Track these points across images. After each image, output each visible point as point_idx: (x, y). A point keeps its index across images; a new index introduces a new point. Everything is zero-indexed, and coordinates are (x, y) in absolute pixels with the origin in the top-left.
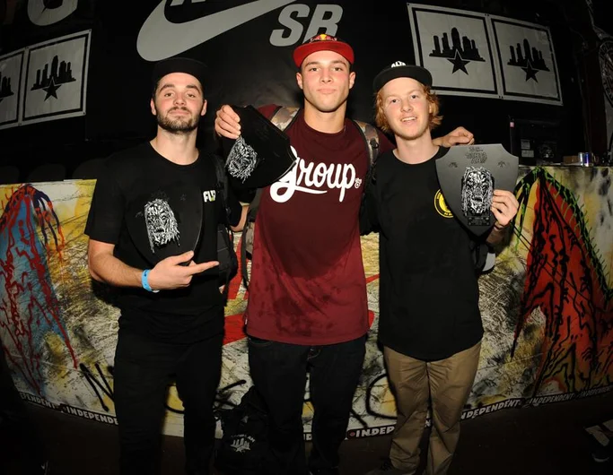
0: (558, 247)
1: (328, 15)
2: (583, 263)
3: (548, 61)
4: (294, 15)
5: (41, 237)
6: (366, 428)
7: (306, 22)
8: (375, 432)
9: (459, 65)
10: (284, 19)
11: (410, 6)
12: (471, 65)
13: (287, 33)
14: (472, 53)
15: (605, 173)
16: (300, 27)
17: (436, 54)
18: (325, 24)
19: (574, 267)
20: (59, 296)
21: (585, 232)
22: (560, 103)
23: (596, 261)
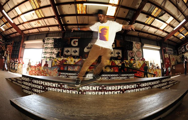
14: (112, 53)
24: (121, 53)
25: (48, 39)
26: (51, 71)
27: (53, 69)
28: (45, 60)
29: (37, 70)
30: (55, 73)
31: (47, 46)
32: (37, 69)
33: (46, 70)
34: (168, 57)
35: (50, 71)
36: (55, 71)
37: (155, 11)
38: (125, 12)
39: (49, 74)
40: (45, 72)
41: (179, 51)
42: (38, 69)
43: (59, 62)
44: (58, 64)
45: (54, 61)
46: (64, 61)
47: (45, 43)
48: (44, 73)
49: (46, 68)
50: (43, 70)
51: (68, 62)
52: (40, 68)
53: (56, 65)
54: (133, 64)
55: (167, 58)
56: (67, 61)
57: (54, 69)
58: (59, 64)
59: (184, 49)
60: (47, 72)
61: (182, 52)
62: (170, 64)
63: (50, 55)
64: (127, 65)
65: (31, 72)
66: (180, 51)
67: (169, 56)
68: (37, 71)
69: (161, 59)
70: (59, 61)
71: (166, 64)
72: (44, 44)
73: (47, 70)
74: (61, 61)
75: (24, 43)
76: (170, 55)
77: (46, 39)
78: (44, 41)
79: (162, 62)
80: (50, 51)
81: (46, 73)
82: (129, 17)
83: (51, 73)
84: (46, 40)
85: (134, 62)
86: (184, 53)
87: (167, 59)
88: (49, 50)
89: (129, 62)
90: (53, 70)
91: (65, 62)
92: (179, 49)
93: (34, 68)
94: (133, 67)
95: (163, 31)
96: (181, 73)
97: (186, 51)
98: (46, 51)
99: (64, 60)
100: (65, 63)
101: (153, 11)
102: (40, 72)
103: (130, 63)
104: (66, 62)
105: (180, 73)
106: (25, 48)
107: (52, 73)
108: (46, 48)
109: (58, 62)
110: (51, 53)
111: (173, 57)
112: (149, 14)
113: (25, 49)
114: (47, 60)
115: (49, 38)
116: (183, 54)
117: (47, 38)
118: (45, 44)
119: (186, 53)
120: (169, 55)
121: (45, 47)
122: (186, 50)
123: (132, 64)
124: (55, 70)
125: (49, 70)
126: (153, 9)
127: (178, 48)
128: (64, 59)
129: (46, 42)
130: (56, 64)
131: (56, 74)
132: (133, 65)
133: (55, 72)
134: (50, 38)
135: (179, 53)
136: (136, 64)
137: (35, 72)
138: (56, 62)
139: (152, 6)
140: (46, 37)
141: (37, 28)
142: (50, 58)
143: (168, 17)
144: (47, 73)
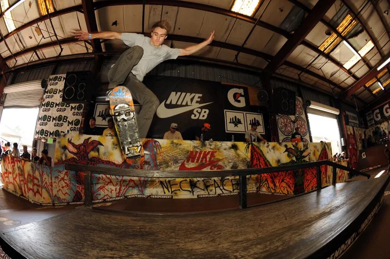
0: (257, 157)
1: (205, 112)
2: (264, 160)
3: (261, 123)
4: (197, 111)
5: (156, 150)
6: (223, 193)
7: (200, 113)
8: (225, 194)
9: (236, 125)
10: (195, 112)
11: (225, 110)
12: (239, 125)
13: (195, 116)
14: (239, 122)
15: (268, 143)
16: (198, 114)
17: (230, 122)
18: (204, 114)
19: (262, 160)
20: (158, 164)
21: (263, 155)
22: (264, 134)
23: (268, 161)
24: (261, 122)
25: (55, 79)
26: (51, 179)
27: (56, 174)
28: (43, 141)
29: (17, 172)
30: (63, 187)
31: (51, 100)
32: (17, 169)
33: (37, 174)
34: (352, 132)
35: (50, 181)
36: (63, 179)
37: (345, 23)
38: (282, 11)
39: (47, 190)
40: (36, 181)
41: (368, 119)
42: (19, 168)
43: (75, 150)
44: (70, 155)
45: (60, 146)
46: (91, 147)
47: (47, 91)
48: (34, 185)
49: (38, 169)
50: (31, 173)
51: (102, 149)
52: (23, 167)
53: (64, 159)
54: (302, 153)
55: (351, 134)
56: (99, 146)
57: (60, 172)
58: (75, 157)
59: (379, 115)
60: (42, 182)
61: (375, 121)
62: (355, 147)
63: (55, 126)
64: (291, 155)
65: (6, 175)
66: (370, 120)
67: (353, 130)
68: (16, 176)
69: (341, 138)
70: (73, 145)
71: (351, 147)
72: (45, 92)
73: (40, 175)
74: (80, 145)
75: (4, 94)
76: (355, 128)
77: (50, 80)
78: (44, 85)
79: (343, 145)
80: (58, 114)
81: (38, 186)
82: (287, 26)
83: (52, 186)
84: (51, 82)
85: (304, 146)
86: (380, 123)
87: (351, 136)
88: (54, 112)
89: (294, 146)
90: (57, 177)
91: (93, 150)
92: (369, 114)
93: (11, 165)
94: (304, 161)
95: (349, 72)
96: (380, 166)
97: (385, 119)
98: (48, 114)
99: (90, 141)
100: (93, 154)
101: (341, 22)
102: (25, 178)
103: (298, 148)
104: (98, 150)
105: (378, 166)
106: (6, 105)
107: (54, 185)
108: (48, 104)
109: (71, 148)
110: (60, 118)
111: (360, 132)
112: (332, 27)
113: (4, 107)
114: (47, 140)
115: (58, 76)
116: (379, 126)
117: (54, 76)
118: (46, 94)
119: (384, 123)
120: (353, 127)
121: (47, 100)
122: (385, 116)
123: (301, 151)
124: (62, 176)
125: (45, 176)
126: (343, 17)
127: (367, 114)
128: (90, 138)
129: (49, 87)
130: (66, 156)
131: (66, 190)
132: (304, 154)
133: (64, 185)
134: (61, 75)
135: (369, 125)
136: (308, 151)
137: (14, 179)
138: (65, 148)
139: (342, 7)
140: (53, 74)
141: (35, 49)
142: (54, 137)
143: (366, 40)
144: (40, 183)
